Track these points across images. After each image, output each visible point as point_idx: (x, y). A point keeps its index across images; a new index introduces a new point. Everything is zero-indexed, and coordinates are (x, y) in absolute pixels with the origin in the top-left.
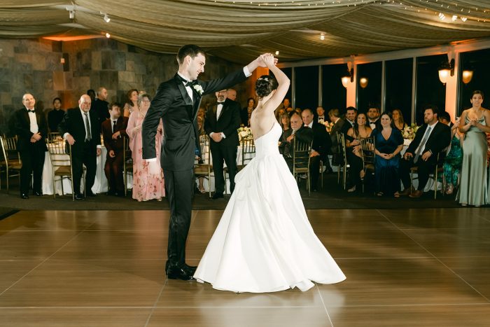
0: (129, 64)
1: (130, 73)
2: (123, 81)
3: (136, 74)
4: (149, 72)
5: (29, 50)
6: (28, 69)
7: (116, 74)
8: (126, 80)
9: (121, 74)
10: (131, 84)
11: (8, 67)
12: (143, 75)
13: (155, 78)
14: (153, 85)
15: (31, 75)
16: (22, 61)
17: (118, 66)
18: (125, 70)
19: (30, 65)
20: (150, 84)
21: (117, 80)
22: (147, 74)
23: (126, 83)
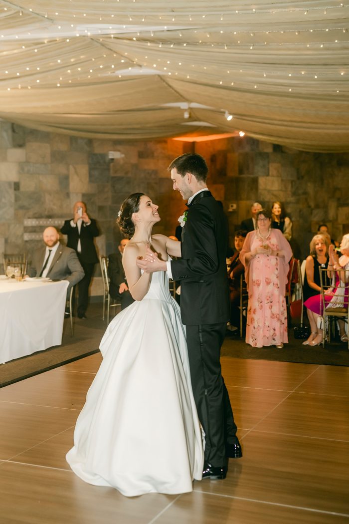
0: (273, 168)
1: (275, 179)
2: (265, 189)
3: (282, 180)
4: (300, 177)
5: (156, 154)
6: (153, 176)
7: (255, 181)
8: (268, 187)
9: (262, 181)
10: (275, 193)
11: (130, 175)
12: (292, 182)
13: (309, 184)
14: (305, 193)
15: (156, 183)
16: (146, 167)
17: (258, 170)
18: (268, 175)
19: (155, 172)
20: (300, 191)
21: (257, 188)
22: (298, 179)
23: (269, 191)
